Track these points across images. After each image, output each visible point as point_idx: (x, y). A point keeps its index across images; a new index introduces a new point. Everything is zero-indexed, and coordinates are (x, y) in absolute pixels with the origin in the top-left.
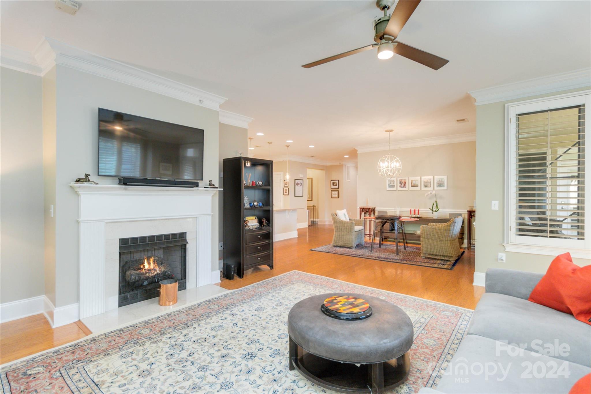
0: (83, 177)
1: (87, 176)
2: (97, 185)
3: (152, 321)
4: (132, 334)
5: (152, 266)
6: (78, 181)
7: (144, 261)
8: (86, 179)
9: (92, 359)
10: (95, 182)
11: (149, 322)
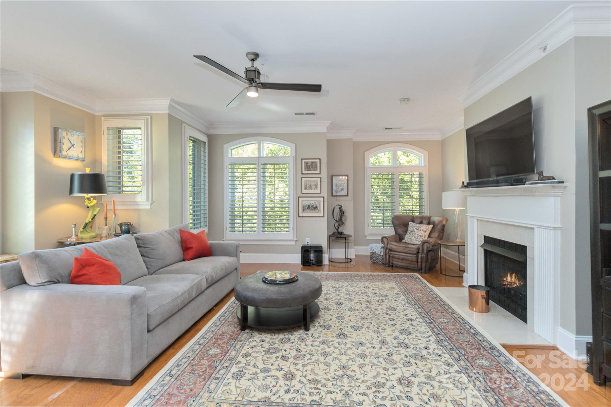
5: (513, 279)
7: (508, 275)
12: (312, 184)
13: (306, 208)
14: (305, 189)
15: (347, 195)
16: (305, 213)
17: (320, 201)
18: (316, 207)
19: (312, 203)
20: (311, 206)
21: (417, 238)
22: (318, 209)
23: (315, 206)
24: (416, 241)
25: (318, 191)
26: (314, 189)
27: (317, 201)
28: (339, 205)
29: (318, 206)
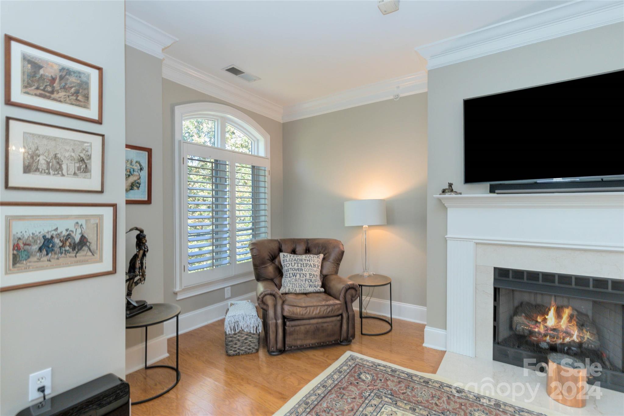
0: (447, 187)
1: (450, 185)
2: (459, 195)
3: (507, 408)
4: (463, 407)
5: (564, 323)
6: (444, 191)
7: (549, 310)
8: (450, 189)
9: (399, 404)
10: (457, 192)
11: (502, 406)
12: (65, 154)
13: (35, 247)
14: (27, 169)
15: (149, 201)
16: (27, 269)
17: (100, 217)
18: (83, 242)
19: (63, 227)
20: (57, 241)
21: (311, 281)
22: (93, 247)
23: (77, 238)
24: (310, 286)
25: (94, 183)
26: (75, 174)
27: (87, 217)
28: (137, 229)
29: (91, 237)
